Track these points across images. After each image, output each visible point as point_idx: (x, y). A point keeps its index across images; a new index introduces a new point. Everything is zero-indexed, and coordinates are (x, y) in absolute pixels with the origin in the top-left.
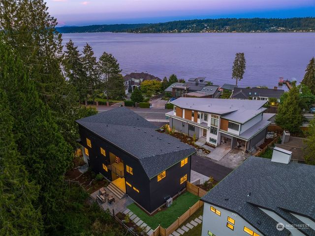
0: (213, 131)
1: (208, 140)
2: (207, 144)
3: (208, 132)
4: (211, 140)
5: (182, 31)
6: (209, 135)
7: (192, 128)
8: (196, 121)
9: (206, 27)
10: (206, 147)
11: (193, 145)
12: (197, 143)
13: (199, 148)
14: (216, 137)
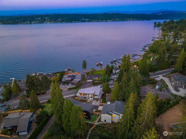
0: (91, 97)
1: (90, 100)
2: (90, 101)
3: (90, 98)
4: (91, 100)
5: (32, 22)
6: (90, 99)
7: (85, 98)
8: (86, 96)
9: (47, 20)
10: (90, 102)
11: (87, 102)
12: (88, 101)
13: (89, 103)
14: (92, 99)
